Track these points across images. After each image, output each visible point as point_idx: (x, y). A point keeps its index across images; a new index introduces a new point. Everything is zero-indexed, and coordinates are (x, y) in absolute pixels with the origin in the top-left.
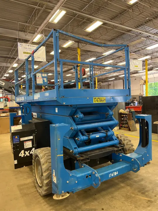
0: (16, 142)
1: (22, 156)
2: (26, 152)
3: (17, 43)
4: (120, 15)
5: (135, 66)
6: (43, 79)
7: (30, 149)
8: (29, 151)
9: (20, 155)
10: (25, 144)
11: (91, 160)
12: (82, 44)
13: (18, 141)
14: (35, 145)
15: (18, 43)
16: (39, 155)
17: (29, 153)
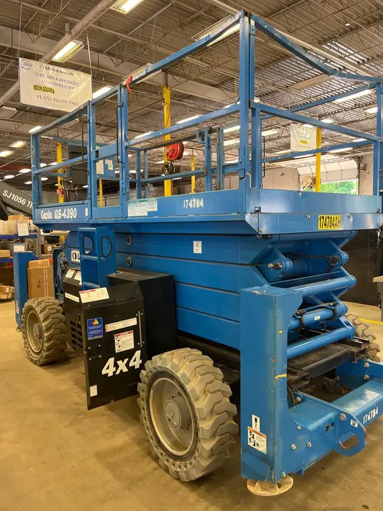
0: (94, 335)
1: (111, 374)
2: (119, 363)
3: (18, 60)
4: (287, 8)
5: (302, 141)
6: (104, 163)
7: (129, 354)
8: (126, 360)
9: (104, 372)
10: (116, 341)
11: (311, 380)
12: (177, 78)
13: (99, 334)
14: (141, 343)
15: (20, 59)
16: (178, 371)
17: (127, 365)
